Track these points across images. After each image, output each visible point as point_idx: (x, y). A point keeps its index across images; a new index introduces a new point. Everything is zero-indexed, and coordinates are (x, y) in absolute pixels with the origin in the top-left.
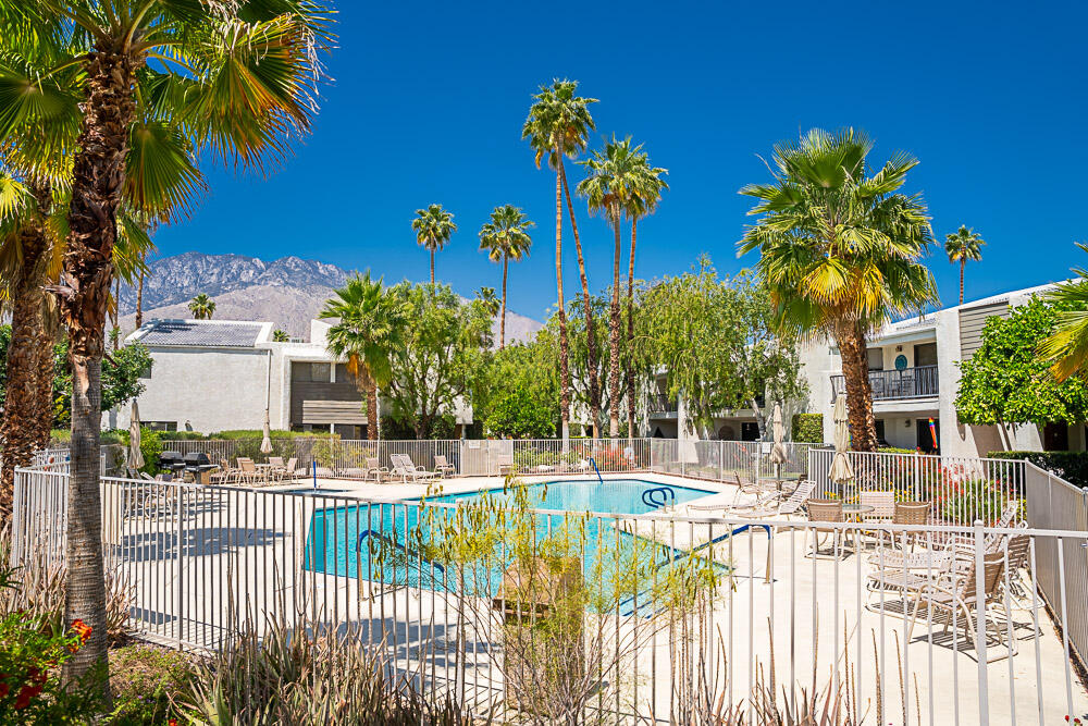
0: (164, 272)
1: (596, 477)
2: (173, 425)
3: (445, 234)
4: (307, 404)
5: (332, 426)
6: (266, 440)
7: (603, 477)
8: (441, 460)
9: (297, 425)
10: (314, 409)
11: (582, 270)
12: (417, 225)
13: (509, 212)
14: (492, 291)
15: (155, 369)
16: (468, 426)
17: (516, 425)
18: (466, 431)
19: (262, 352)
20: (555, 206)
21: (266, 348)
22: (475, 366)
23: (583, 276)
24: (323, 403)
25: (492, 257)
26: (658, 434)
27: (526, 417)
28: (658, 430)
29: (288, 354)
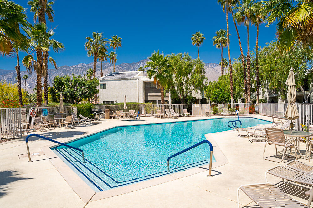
0: (143, 63)
1: (237, 117)
2: (112, 102)
3: (201, 41)
4: (150, 94)
5: (157, 101)
6: (125, 105)
7: (239, 116)
8: (185, 111)
9: (146, 101)
10: (152, 96)
11: (240, 46)
12: (192, 39)
13: (222, 31)
14: (225, 59)
15: (107, 86)
16: (201, 100)
17: (218, 99)
18: (201, 101)
19: (136, 79)
20: (226, 24)
21: (137, 78)
22: (197, 79)
23: (241, 48)
24: (154, 94)
25: (217, 47)
26: (273, 102)
27: (222, 97)
28: (272, 100)
29: (143, 80)
